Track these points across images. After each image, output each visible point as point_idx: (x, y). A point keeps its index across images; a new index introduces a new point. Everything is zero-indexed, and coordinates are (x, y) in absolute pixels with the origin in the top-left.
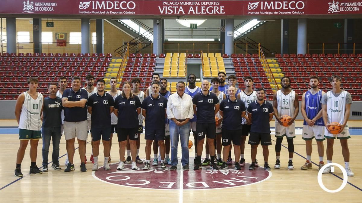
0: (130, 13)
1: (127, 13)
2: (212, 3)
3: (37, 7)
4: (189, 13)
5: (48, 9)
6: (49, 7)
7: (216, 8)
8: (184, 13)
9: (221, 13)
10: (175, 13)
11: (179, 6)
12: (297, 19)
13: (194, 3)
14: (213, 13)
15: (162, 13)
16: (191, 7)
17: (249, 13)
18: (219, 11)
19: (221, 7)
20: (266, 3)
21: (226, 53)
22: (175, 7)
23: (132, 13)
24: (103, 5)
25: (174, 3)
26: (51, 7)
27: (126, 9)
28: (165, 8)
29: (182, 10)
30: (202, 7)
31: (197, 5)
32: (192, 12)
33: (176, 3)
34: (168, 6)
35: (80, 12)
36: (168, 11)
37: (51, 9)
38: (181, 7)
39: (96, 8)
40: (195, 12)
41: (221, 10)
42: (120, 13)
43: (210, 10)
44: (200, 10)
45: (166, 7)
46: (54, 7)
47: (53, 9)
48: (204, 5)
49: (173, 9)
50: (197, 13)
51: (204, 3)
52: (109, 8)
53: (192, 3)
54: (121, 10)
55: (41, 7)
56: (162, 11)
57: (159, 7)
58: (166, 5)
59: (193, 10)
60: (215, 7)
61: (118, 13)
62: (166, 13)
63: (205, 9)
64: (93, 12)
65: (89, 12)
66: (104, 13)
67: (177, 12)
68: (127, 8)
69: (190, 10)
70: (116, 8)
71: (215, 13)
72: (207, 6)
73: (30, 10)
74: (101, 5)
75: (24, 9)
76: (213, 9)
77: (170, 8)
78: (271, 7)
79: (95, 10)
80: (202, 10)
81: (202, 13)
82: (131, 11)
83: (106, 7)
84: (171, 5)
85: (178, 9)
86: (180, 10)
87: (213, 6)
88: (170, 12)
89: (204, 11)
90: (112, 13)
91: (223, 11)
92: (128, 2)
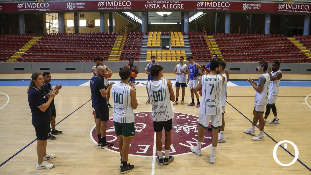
2: (176, 2)
3: (74, 6)
4: (163, 8)
5: (81, 7)
6: (81, 6)
7: (179, 5)
8: (159, 8)
9: (182, 8)
10: (155, 8)
11: (157, 4)
12: (225, 13)
13: (165, 2)
14: (177, 8)
15: (146, 8)
16: (164, 5)
17: (198, 8)
18: (180, 7)
19: (182, 5)
20: (208, 2)
21: (184, 32)
22: (155, 5)
26: (82, 6)
28: (148, 5)
29: (159, 6)
30: (171, 5)
31: (167, 3)
32: (164, 8)
33: (155, 2)
35: (99, 8)
36: (150, 7)
37: (82, 7)
38: (158, 5)
40: (166, 7)
41: (182, 6)
42: (122, 8)
43: (175, 6)
44: (169, 6)
45: (149, 5)
46: (84, 6)
47: (83, 7)
48: (171, 4)
49: (153, 6)
50: (167, 8)
51: (172, 2)
52: (115, 5)
53: (164, 2)
54: (122, 6)
55: (77, 6)
56: (147, 7)
57: (145, 5)
58: (149, 3)
59: (165, 6)
60: (178, 5)
61: (120, 8)
62: (149, 8)
63: (172, 6)
65: (104, 8)
67: (156, 7)
68: (126, 5)
69: (163, 6)
70: (119, 5)
71: (178, 8)
72: (173, 4)
73: (70, 8)
74: (111, 4)
75: (67, 8)
76: (177, 6)
77: (151, 5)
79: (107, 7)
80: (171, 6)
81: (171, 8)
82: (128, 7)
83: (114, 5)
84: (152, 3)
85: (156, 6)
86: (157, 6)
87: (177, 4)
88: (152, 7)
89: (171, 7)
90: (118, 8)
91: (183, 7)
92: (126, 2)
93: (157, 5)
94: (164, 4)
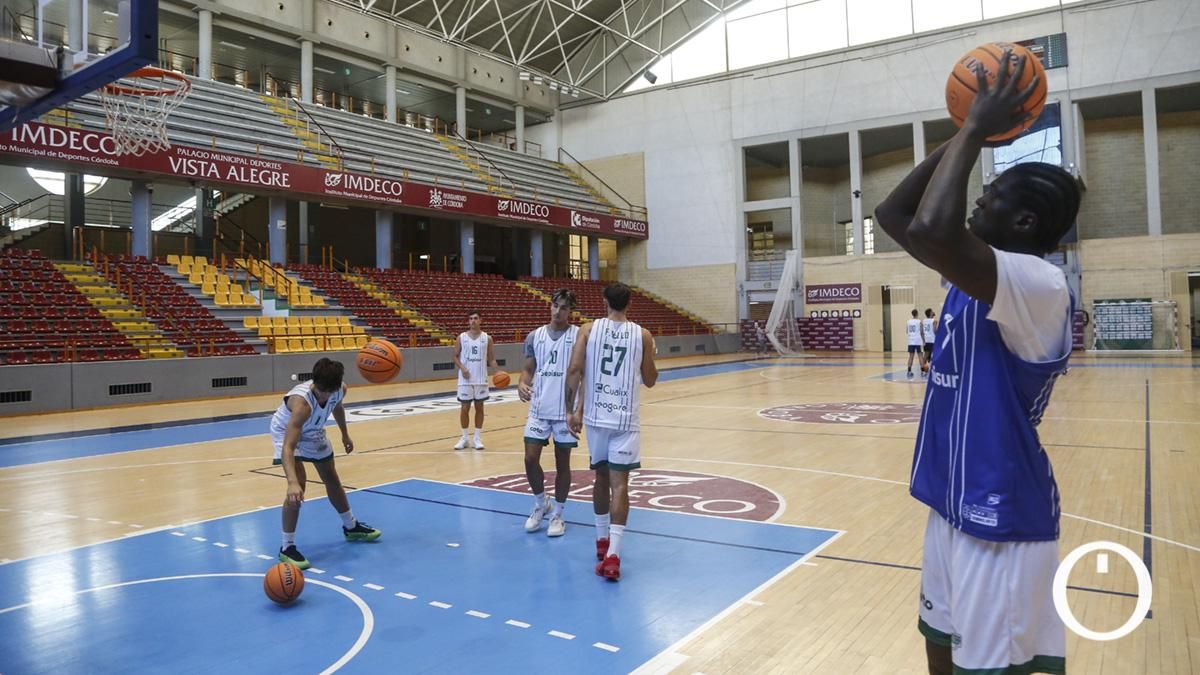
0: (106, 161)
1: (99, 160)
2: (268, 165)
4: (228, 178)
7: (276, 176)
8: (217, 176)
9: (284, 185)
10: (203, 174)
11: (210, 161)
13: (237, 160)
14: (269, 183)
15: (176, 171)
16: (233, 167)
17: (327, 191)
18: (280, 180)
19: (284, 175)
20: (352, 177)
22: (203, 163)
23: (111, 162)
24: (40, 134)
25: (200, 154)
27: (97, 151)
28: (182, 162)
29: (216, 171)
30: (252, 170)
31: (242, 165)
32: (233, 177)
33: (203, 155)
34: (188, 158)
36: (188, 169)
38: (213, 164)
39: (22, 140)
40: (240, 178)
41: (284, 179)
42: (83, 158)
43: (265, 177)
44: (247, 176)
45: (185, 160)
48: (254, 167)
49: (198, 166)
50: (242, 180)
51: (255, 163)
52: (55, 142)
53: (233, 159)
54: (84, 152)
56: (176, 166)
57: (171, 158)
58: (183, 156)
59: (235, 174)
60: (274, 173)
61: (77, 158)
62: (184, 172)
63: (257, 173)
64: (12, 148)
66: (43, 153)
67: (206, 173)
69: (230, 173)
70: (72, 147)
71: (274, 184)
72: (261, 169)
74: (34, 135)
76: (271, 175)
77: (192, 163)
78: (359, 186)
79: (18, 144)
80: (252, 175)
81: (252, 181)
82: (109, 157)
83: (48, 141)
84: (193, 158)
86: (211, 171)
87: (271, 170)
88: (193, 171)
89: (255, 179)
90: (64, 156)
91: (286, 183)
92: (101, 138)
93: (210, 165)
94: (233, 164)
